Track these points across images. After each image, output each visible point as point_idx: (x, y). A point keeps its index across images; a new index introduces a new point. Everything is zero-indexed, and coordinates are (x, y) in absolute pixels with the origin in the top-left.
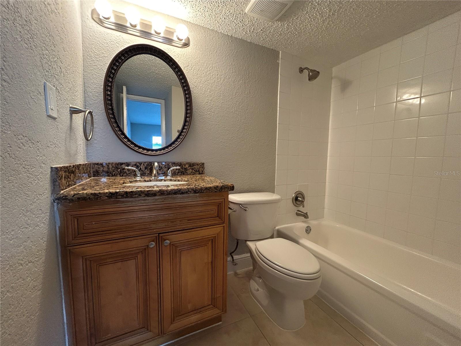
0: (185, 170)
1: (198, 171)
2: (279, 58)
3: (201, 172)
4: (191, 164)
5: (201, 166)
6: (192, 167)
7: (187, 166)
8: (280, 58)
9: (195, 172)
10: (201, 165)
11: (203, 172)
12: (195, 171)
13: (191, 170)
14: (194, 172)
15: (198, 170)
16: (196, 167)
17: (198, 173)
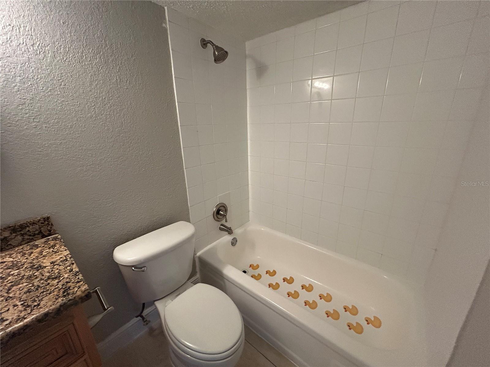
1: (38, 234)
2: (165, 19)
3: (46, 234)
4: (17, 227)
5: (42, 223)
6: (20, 231)
7: (6, 234)
8: (167, 20)
9: (31, 237)
10: (42, 221)
11: (50, 231)
12: (30, 235)
13: (19, 238)
14: (28, 239)
15: (37, 232)
16: (31, 228)
17: (40, 236)
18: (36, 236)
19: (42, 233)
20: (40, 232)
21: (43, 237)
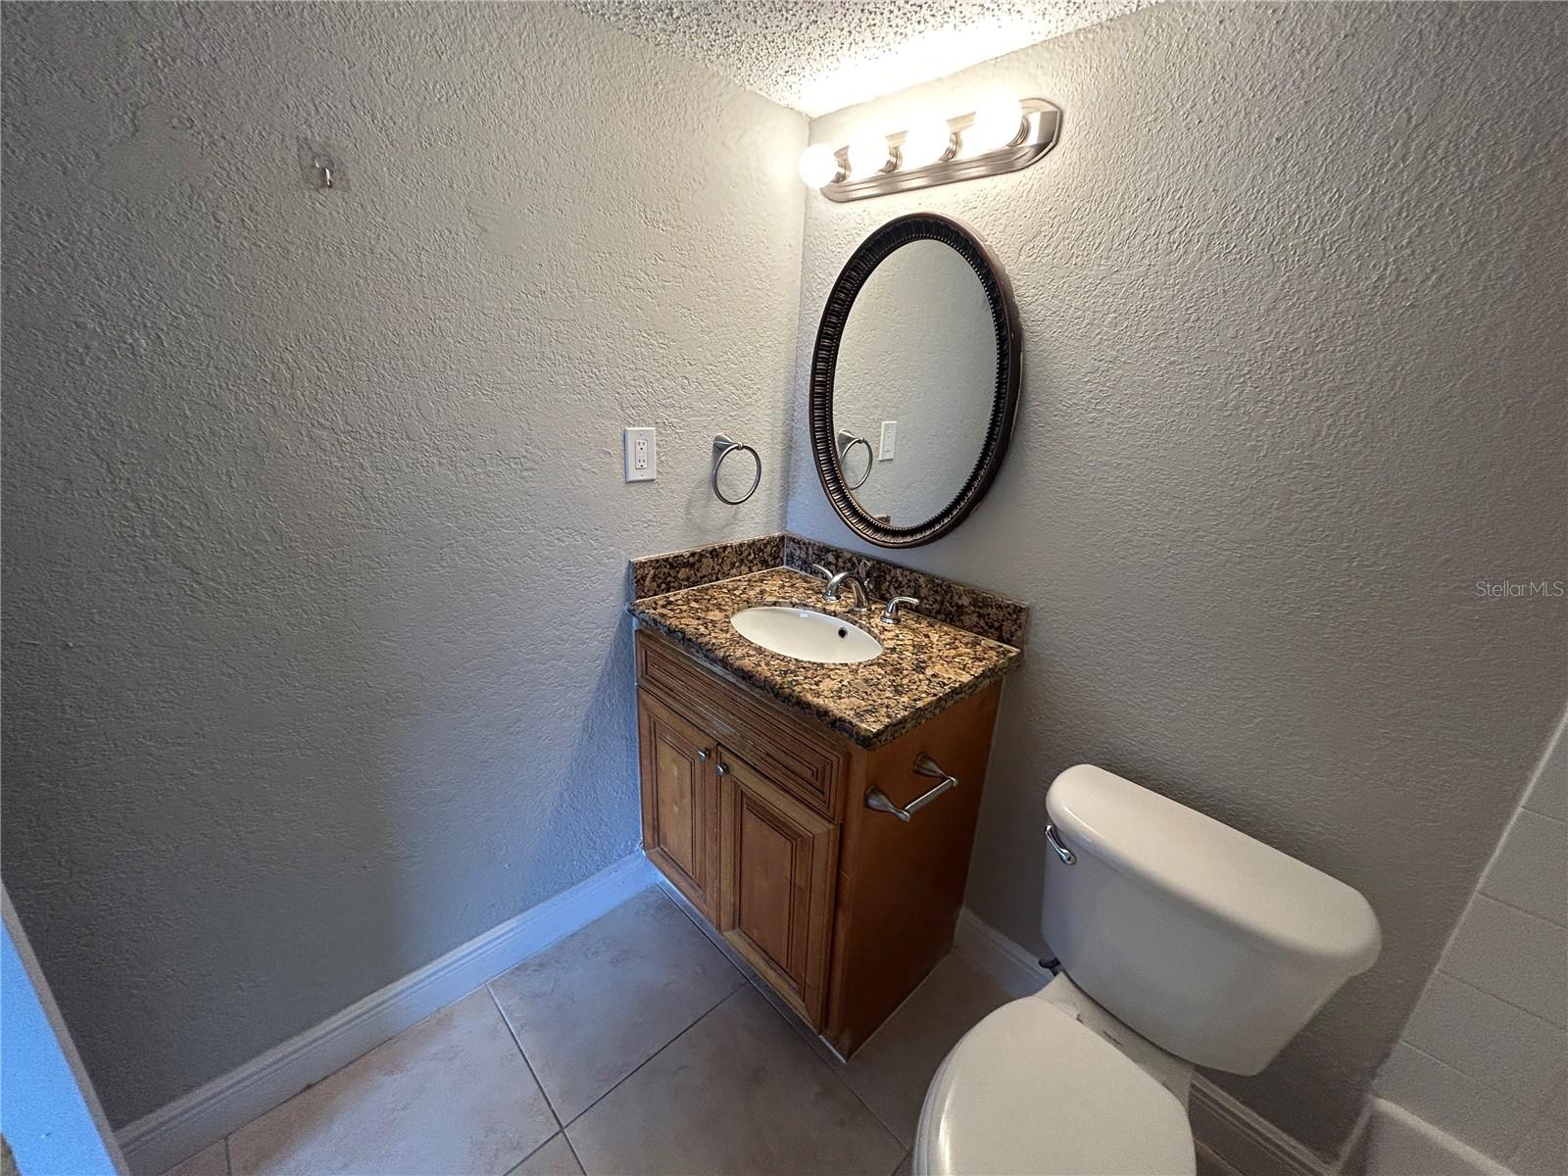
0: (957, 610)
1: (996, 629)
3: (1006, 636)
4: (979, 598)
5: (1009, 613)
6: (981, 608)
7: (965, 601)
9: (986, 628)
10: (1010, 610)
11: (1012, 636)
12: (987, 623)
13: (975, 618)
14: (982, 627)
15: (996, 624)
16: (992, 611)
17: (996, 633)
18: (993, 630)
19: (1001, 631)
20: (999, 628)
21: (1000, 639)
